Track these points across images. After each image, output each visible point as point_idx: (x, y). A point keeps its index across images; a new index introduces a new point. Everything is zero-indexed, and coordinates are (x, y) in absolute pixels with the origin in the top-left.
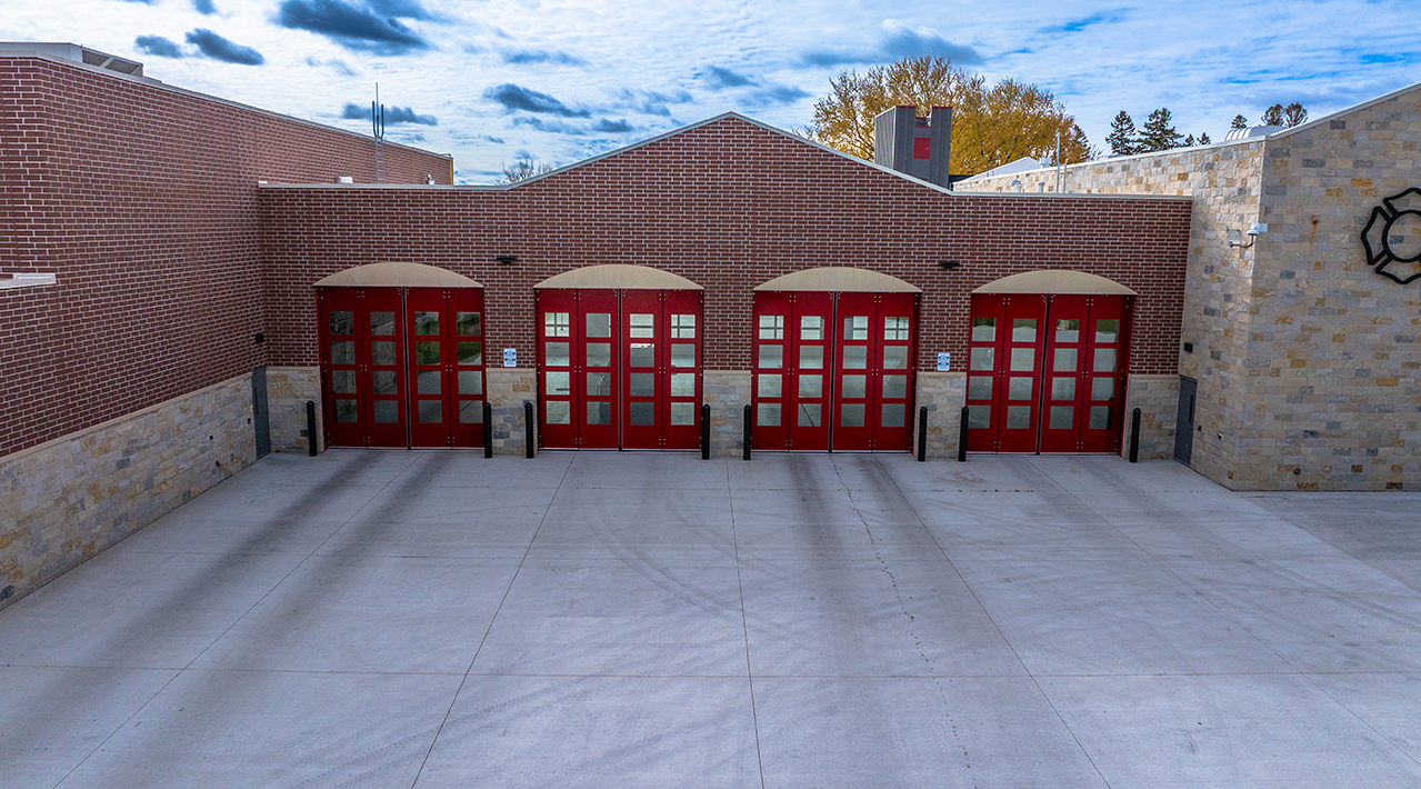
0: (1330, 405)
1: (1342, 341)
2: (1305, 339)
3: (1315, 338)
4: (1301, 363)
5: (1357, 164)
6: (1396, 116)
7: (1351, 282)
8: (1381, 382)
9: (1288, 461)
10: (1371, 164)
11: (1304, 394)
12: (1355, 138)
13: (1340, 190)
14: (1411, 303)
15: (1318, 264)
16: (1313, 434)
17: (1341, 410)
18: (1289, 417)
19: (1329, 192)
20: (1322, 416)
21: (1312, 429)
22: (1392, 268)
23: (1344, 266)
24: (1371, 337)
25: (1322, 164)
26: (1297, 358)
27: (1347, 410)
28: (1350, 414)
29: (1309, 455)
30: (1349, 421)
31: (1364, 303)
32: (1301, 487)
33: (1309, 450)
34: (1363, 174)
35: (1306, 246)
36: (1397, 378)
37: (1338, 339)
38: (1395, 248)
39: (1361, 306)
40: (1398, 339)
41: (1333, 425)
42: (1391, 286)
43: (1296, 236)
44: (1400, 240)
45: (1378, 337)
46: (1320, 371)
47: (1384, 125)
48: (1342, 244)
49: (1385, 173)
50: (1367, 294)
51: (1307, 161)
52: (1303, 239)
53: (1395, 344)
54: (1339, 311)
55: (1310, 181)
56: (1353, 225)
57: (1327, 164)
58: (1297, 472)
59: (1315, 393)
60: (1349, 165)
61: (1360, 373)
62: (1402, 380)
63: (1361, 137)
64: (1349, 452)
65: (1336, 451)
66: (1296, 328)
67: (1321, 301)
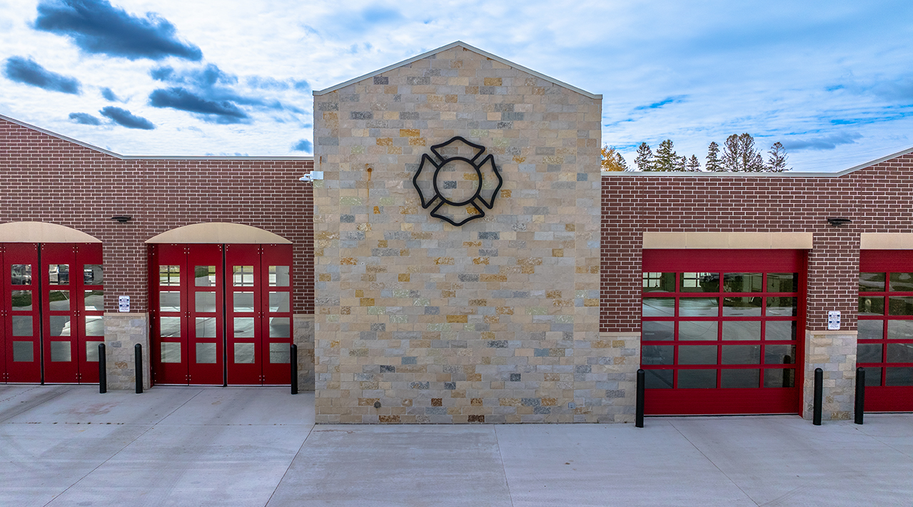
0: (403, 341)
1: (407, 280)
2: (372, 279)
3: (380, 277)
4: (370, 302)
5: (404, 115)
6: (435, 72)
7: (411, 225)
8: (451, 318)
9: (368, 394)
10: (416, 116)
11: (377, 330)
12: (399, 93)
13: (389, 140)
14: (470, 244)
15: (377, 209)
16: (389, 369)
17: (415, 346)
18: (364, 353)
19: (379, 142)
20: (396, 352)
21: (388, 364)
22: (447, 211)
23: (401, 210)
24: (435, 276)
25: (370, 116)
26: (365, 297)
27: (421, 346)
28: (424, 349)
29: (388, 390)
30: (422, 355)
31: (425, 244)
32: (383, 420)
33: (387, 385)
34: (409, 124)
35: (363, 192)
36: (466, 315)
37: (404, 278)
38: (448, 194)
39: (422, 247)
40: (463, 278)
41: (407, 360)
42: (448, 227)
43: (352, 182)
44: (452, 185)
45: (441, 276)
46: (389, 309)
47: (425, 80)
48: (398, 191)
49: (431, 124)
50: (428, 236)
51: (356, 113)
52: (359, 185)
53: (460, 282)
54: (402, 252)
55: (361, 132)
56: (406, 172)
57: (375, 116)
58: (377, 405)
59: (387, 330)
60: (396, 116)
61: (428, 310)
62: (470, 317)
63: (405, 91)
64: (427, 386)
65: (414, 385)
66: (360, 268)
67: (383, 243)
